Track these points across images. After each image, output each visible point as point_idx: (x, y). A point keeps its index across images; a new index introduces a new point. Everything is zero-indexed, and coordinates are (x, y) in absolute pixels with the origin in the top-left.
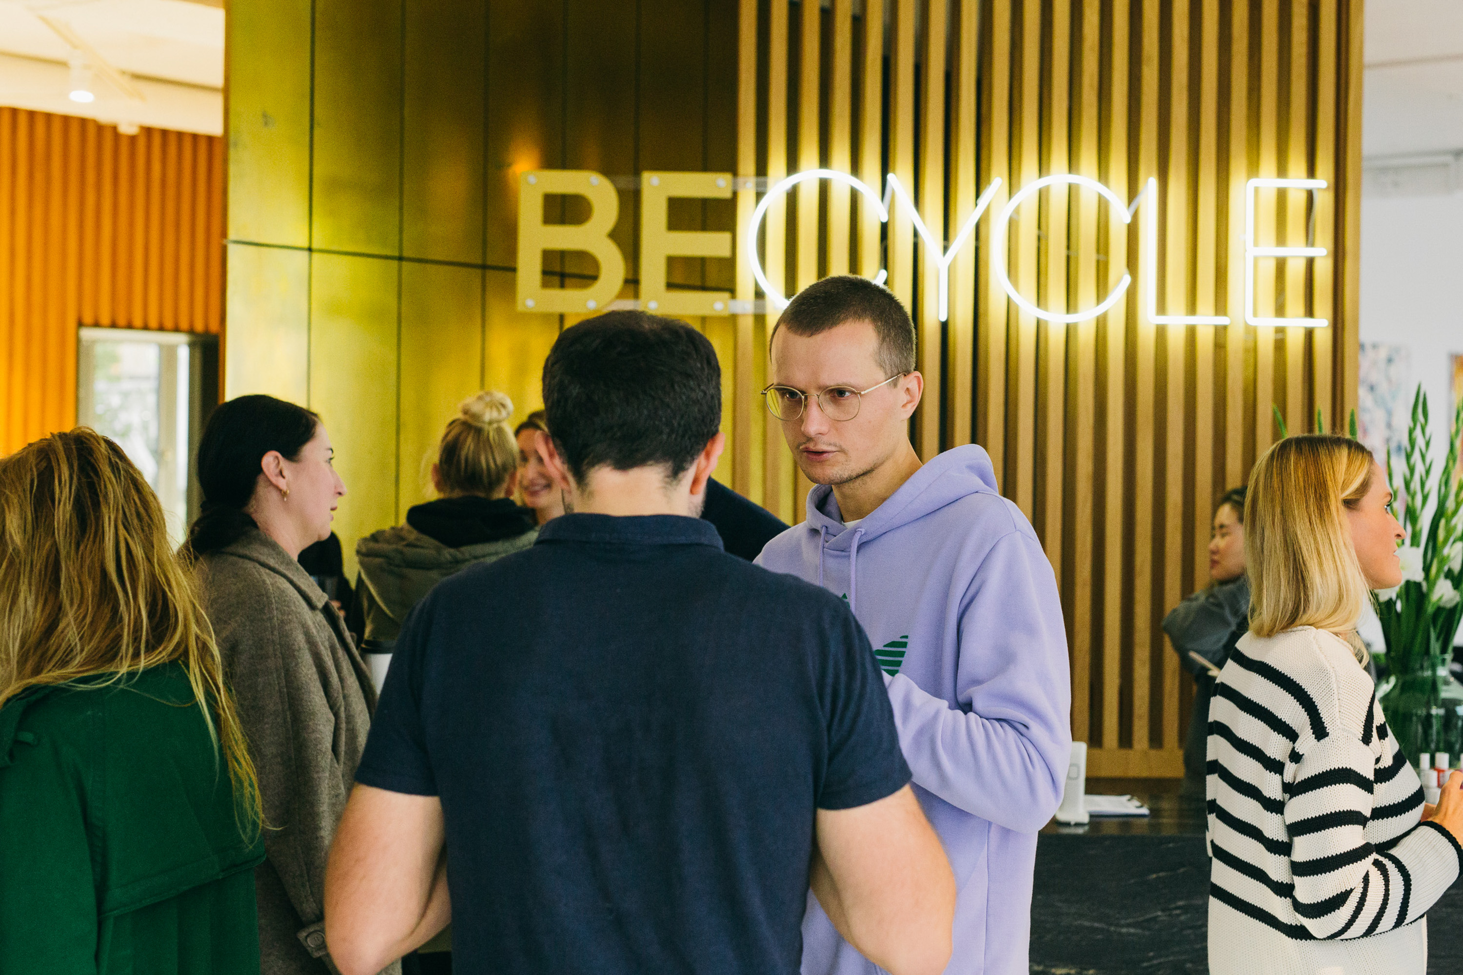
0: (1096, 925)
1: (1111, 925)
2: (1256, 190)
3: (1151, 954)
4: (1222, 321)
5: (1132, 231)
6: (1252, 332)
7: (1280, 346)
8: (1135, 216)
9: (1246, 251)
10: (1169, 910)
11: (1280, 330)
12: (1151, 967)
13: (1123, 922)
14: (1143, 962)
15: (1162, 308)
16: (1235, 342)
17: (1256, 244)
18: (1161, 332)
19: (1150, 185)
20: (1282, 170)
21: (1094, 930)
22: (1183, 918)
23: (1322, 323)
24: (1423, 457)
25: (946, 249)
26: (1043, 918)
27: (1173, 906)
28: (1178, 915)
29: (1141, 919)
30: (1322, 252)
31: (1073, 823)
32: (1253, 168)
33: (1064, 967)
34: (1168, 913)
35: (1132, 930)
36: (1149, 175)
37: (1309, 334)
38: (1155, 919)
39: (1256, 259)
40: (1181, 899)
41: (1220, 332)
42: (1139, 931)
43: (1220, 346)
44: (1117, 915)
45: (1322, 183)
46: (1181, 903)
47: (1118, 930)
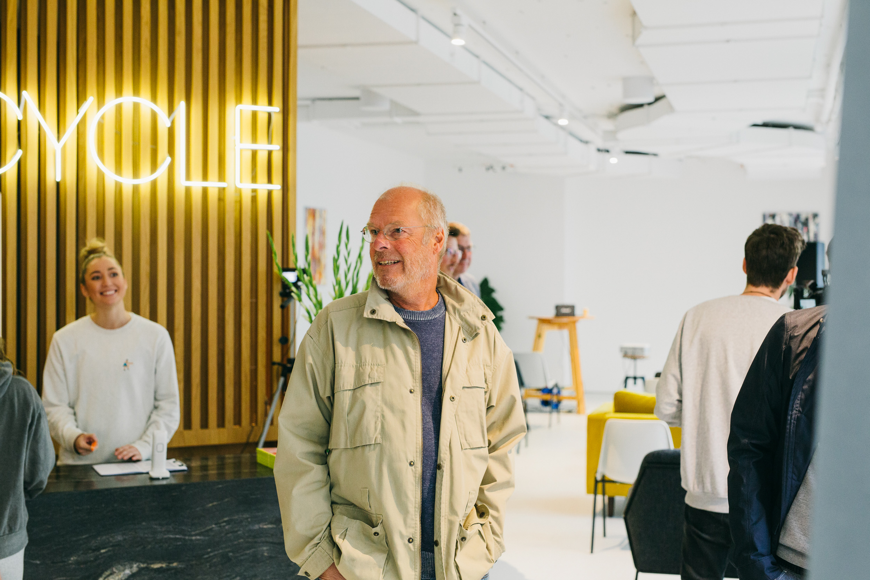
0: (177, 536)
1: (185, 535)
2: (241, 110)
3: (209, 550)
4: (222, 185)
5: (171, 131)
6: (239, 192)
7: (254, 199)
8: (173, 123)
9: (235, 146)
10: (220, 523)
11: (254, 191)
12: (210, 557)
13: (193, 533)
14: (204, 555)
15: (188, 177)
16: (230, 197)
17: (241, 142)
18: (188, 190)
19: (181, 106)
20: (255, 101)
21: (176, 539)
22: (227, 527)
23: (276, 187)
24: (346, 261)
25: (59, 139)
26: (146, 536)
27: (221, 521)
28: (224, 526)
29: (203, 530)
30: (276, 147)
31: (161, 478)
32: (239, 99)
33: (160, 563)
34: (218, 525)
35: (198, 537)
36: (180, 100)
37: (270, 194)
38: (211, 530)
39: (241, 150)
40: (226, 517)
41: (222, 191)
42: (202, 538)
43: (221, 199)
44: (189, 530)
45: (276, 109)
46: (226, 519)
47: (190, 538)
